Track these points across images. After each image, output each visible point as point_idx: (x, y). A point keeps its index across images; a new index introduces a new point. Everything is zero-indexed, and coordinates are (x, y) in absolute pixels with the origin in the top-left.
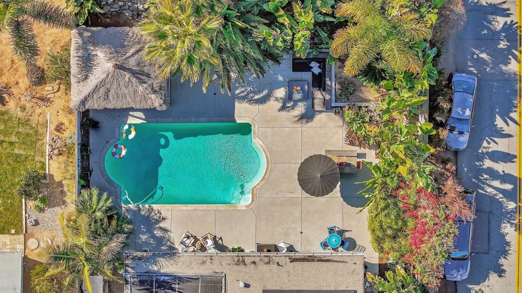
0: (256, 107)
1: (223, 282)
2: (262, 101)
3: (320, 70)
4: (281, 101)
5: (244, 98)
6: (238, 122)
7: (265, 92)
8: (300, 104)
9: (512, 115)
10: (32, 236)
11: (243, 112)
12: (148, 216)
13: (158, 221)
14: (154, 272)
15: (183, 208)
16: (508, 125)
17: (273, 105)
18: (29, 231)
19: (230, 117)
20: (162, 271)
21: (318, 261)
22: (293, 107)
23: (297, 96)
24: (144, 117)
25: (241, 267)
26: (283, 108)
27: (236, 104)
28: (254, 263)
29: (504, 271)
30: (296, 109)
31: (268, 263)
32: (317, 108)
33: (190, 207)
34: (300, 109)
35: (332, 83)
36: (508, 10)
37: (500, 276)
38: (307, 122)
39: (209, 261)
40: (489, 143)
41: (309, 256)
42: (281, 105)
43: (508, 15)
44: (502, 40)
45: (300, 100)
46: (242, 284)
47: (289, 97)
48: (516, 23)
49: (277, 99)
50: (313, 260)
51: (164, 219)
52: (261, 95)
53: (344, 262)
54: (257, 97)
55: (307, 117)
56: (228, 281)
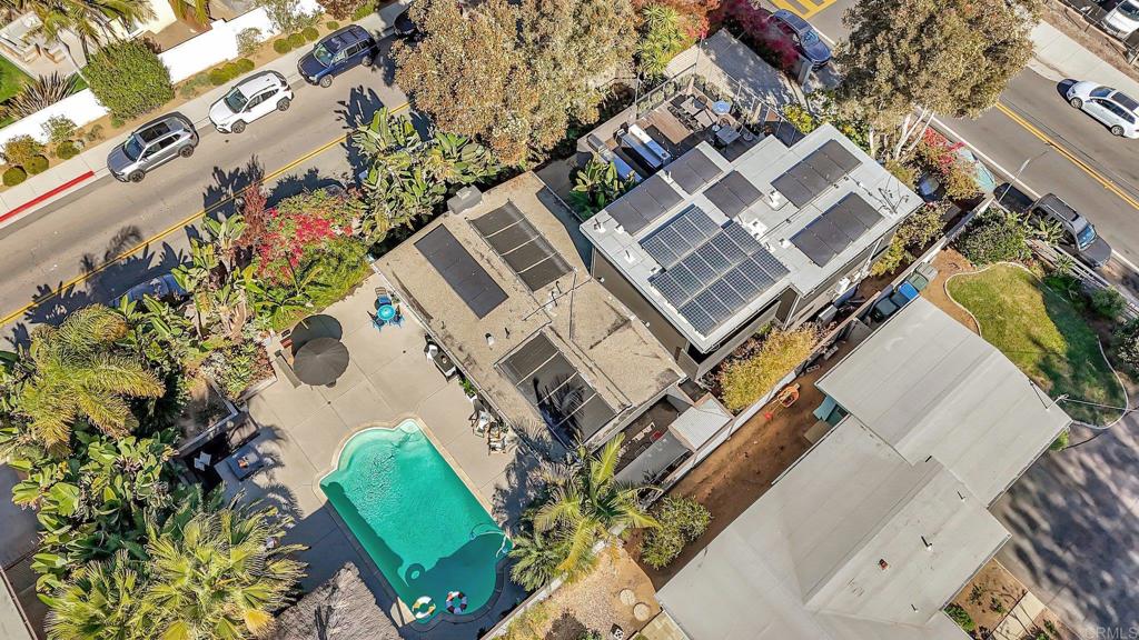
0: (296, 491)
1: (503, 360)
2: (283, 491)
3: (202, 454)
4: (270, 472)
5: (294, 513)
6: (326, 498)
7: (271, 495)
8: (260, 450)
9: (140, 256)
10: (634, 621)
11: (310, 501)
12: (506, 507)
13: (503, 493)
14: (551, 433)
15: (467, 479)
16: (153, 253)
17: (280, 476)
18: (632, 630)
19: (328, 508)
20: (545, 425)
21: (411, 296)
22: (269, 455)
23: (252, 458)
24: (395, 605)
25: (475, 355)
26: (278, 464)
27: (305, 516)
28: (460, 349)
29: (310, 171)
30: (270, 451)
31: (450, 336)
32: (253, 429)
34: (266, 446)
35: (212, 429)
36: (14, 330)
37: (317, 171)
38: (278, 429)
39: (494, 390)
41: (413, 307)
42: (275, 469)
43: (22, 326)
44: (56, 314)
45: (256, 452)
46: (491, 341)
47: (260, 466)
48: (26, 314)
49: (271, 478)
50: (415, 300)
51: (497, 488)
52: (277, 497)
53: (394, 275)
54: (283, 500)
55: (273, 434)
56: (499, 357)
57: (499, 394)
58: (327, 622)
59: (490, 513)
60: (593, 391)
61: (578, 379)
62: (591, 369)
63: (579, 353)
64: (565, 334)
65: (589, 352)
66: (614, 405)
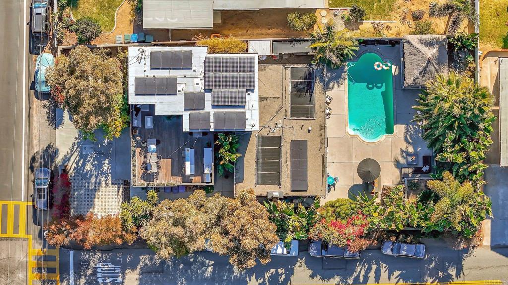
0: (402, 136)
1: (311, 118)
2: (406, 140)
4: (406, 150)
5: (407, 129)
6: (394, 126)
7: (411, 141)
8: (405, 161)
9: (401, 280)
10: (328, 13)
11: (399, 129)
12: (341, 77)
13: (338, 83)
14: (315, 80)
15: (346, 97)
16: (396, 278)
17: (404, 146)
18: (331, 11)
19: (396, 123)
20: (315, 84)
22: (403, 157)
23: (409, 159)
24: (396, 74)
25: (319, 128)
26: (402, 151)
27: (404, 125)
28: (321, 135)
30: (402, 158)
31: (321, 143)
32: (403, 170)
33: (347, 101)
34: (402, 161)
35: (417, 178)
36: (460, 277)
38: (395, 165)
39: (322, 110)
40: (385, 267)
41: (325, 166)
42: (404, 150)
43: (457, 277)
44: (443, 274)
45: (407, 161)
46: (310, 128)
47: (408, 154)
48: (453, 281)
49: (407, 148)
50: (323, 168)
51: (339, 86)
52: (409, 139)
54: (408, 136)
55: (398, 165)
56: (311, 121)
57: (321, 107)
58: (423, 70)
59: (347, 80)
60: (291, 82)
61: (292, 91)
62: (285, 90)
63: (284, 99)
64: (283, 110)
65: (281, 97)
66: (288, 72)
